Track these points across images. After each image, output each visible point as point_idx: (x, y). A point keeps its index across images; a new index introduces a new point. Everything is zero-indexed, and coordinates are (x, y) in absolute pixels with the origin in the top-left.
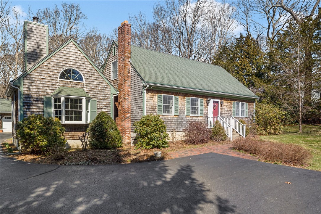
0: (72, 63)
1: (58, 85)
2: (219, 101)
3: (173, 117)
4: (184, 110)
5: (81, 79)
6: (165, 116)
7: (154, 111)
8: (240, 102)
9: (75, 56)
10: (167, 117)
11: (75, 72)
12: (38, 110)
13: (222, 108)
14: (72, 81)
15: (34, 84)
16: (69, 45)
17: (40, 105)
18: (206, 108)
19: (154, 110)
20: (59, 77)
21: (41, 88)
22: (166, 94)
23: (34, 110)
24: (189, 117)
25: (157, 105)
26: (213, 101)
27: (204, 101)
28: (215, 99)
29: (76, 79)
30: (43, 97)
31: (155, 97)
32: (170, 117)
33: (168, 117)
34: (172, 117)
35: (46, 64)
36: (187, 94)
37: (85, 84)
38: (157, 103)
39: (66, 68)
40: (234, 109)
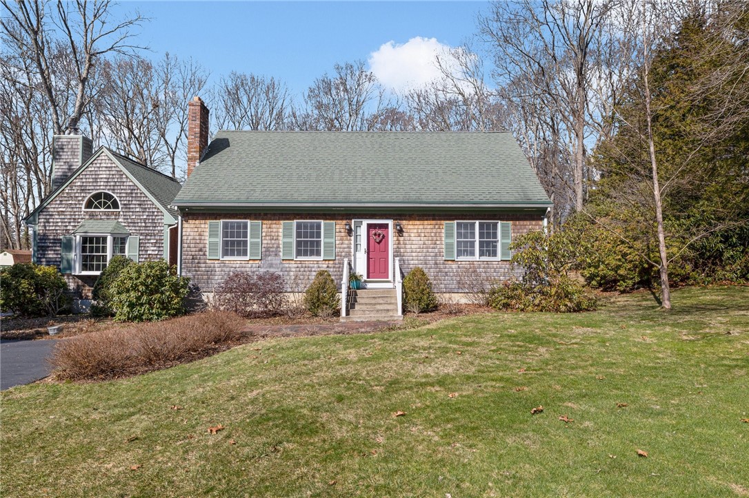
0: (102, 184)
1: (82, 219)
2: (390, 222)
3: (246, 262)
4: (278, 247)
5: (115, 205)
6: (227, 262)
7: (201, 253)
8: (477, 222)
9: (108, 173)
10: (232, 262)
11: (108, 197)
12: (55, 256)
13: (401, 239)
14: (102, 210)
15: (51, 220)
16: (100, 158)
17: (58, 248)
18: (346, 242)
19: (201, 250)
20: (83, 206)
21: (60, 224)
22: (230, 218)
23: (50, 256)
24: (293, 262)
25: (207, 242)
26: (368, 224)
27: (340, 225)
28: (376, 219)
29: (109, 207)
30: (61, 237)
31: (203, 226)
32: (239, 262)
33: (235, 262)
34: (244, 262)
35: (67, 191)
36: (286, 214)
37: (121, 213)
38: (207, 238)
39: (95, 192)
40: (449, 241)
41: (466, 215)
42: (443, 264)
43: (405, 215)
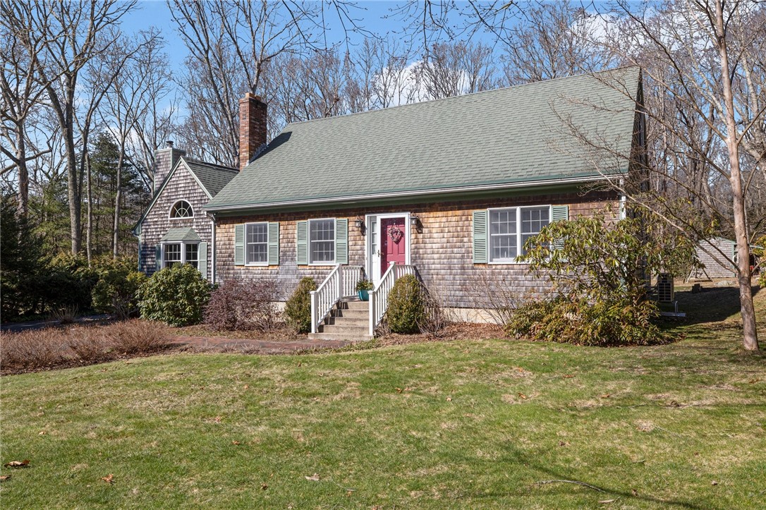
0: (181, 192)
1: (169, 227)
3: (267, 268)
4: (294, 251)
5: (190, 211)
6: (251, 268)
7: (230, 259)
8: (518, 209)
9: (185, 181)
10: (255, 268)
11: (186, 205)
12: (152, 263)
14: (182, 218)
15: (149, 230)
16: (179, 168)
17: (154, 256)
18: (360, 243)
19: (230, 256)
20: (169, 216)
21: (154, 233)
22: (253, 221)
23: (150, 263)
24: (308, 268)
25: (234, 247)
26: (382, 220)
27: (351, 223)
28: (391, 212)
29: (186, 215)
30: (156, 245)
31: (231, 230)
32: (260, 268)
33: (257, 268)
34: (264, 268)
35: (158, 202)
36: (301, 213)
37: (194, 220)
38: (234, 242)
39: (176, 201)
40: (479, 237)
41: (502, 201)
42: (473, 268)
43: (425, 206)
